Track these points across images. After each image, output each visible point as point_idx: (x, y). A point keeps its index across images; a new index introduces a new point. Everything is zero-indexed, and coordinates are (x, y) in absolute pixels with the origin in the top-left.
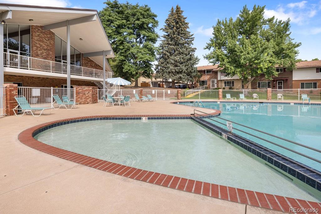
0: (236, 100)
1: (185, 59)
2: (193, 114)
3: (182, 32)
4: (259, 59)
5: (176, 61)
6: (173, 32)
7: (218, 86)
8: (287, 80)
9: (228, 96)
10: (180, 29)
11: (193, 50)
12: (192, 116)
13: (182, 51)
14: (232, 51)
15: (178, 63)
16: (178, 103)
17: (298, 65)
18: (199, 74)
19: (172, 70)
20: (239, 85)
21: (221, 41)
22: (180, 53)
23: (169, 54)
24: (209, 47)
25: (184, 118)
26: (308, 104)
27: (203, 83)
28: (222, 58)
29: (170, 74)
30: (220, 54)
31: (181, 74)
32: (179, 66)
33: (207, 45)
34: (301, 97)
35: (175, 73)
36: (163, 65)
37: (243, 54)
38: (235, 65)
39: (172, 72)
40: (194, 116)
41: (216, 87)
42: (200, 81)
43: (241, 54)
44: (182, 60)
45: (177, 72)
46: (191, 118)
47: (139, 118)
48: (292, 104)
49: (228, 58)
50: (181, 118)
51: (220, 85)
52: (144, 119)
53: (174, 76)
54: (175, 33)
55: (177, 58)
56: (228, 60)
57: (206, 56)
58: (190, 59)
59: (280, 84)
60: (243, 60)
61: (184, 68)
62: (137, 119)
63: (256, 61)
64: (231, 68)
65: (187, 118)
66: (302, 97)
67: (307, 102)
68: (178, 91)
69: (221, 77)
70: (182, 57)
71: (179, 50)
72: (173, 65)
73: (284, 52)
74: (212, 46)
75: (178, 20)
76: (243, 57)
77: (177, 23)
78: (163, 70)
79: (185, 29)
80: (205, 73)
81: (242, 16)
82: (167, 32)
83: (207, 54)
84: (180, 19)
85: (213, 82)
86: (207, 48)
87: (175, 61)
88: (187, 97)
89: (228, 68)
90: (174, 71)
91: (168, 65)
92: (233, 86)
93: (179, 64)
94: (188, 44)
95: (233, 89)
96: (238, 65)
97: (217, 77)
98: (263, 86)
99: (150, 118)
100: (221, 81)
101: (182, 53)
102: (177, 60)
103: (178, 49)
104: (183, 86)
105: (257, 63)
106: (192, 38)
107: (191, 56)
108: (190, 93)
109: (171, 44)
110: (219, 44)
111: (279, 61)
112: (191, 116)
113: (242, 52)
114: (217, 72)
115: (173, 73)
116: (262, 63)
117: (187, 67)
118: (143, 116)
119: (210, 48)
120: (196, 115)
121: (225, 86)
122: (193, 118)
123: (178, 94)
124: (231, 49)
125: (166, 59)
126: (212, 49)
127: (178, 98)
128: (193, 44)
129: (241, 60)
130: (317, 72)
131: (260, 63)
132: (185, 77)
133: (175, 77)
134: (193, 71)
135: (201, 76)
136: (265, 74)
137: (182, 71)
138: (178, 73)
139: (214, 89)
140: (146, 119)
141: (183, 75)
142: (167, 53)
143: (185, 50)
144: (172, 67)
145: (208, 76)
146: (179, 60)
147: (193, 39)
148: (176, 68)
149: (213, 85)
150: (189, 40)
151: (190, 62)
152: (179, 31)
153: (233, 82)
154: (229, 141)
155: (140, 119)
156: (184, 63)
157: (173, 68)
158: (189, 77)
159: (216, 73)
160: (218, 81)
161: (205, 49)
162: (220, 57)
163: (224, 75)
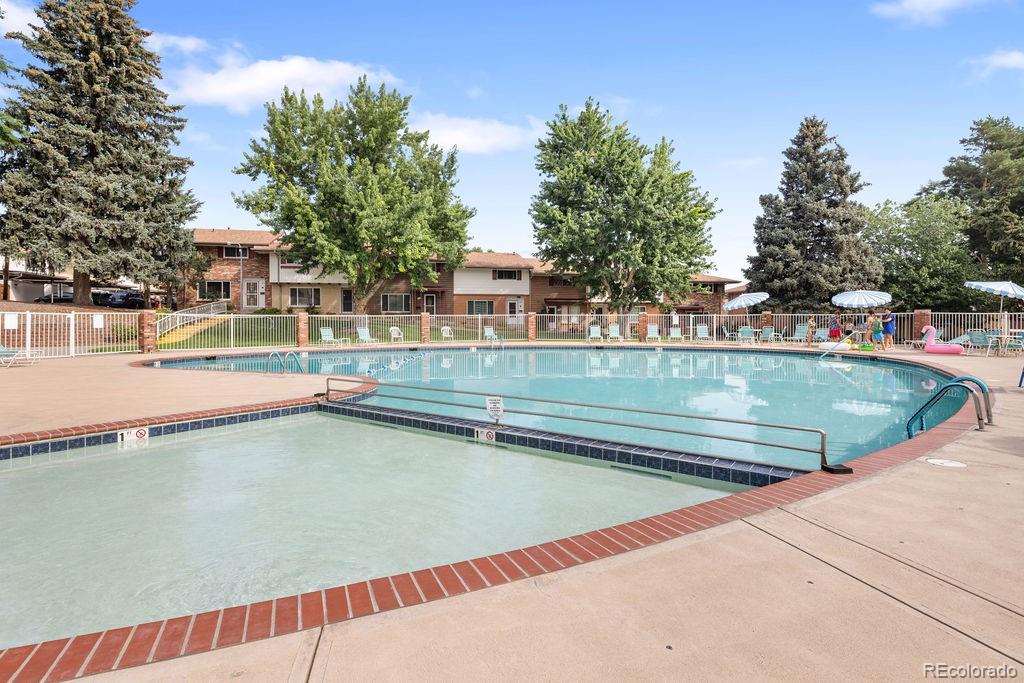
0: (349, 346)
1: (145, 194)
2: (323, 395)
3: (133, 83)
4: (401, 234)
5: (106, 195)
6: (86, 68)
7: (269, 303)
8: (443, 292)
9: (327, 333)
10: (124, 67)
11: (180, 166)
12: (321, 401)
13: (132, 161)
14: (332, 199)
15: (115, 206)
16: (158, 364)
17: (471, 259)
18: (200, 255)
19: (81, 229)
20: (334, 303)
21: (294, 158)
22: (120, 166)
23: (62, 159)
24: (254, 169)
25: (295, 411)
26: (499, 348)
27: (216, 289)
28: (305, 215)
29: (72, 246)
30: (298, 201)
31: (130, 249)
32: (119, 218)
33: (246, 162)
34: (483, 333)
35: (97, 241)
36: (26, 201)
37: (364, 213)
38: (339, 242)
39: (84, 239)
40: (327, 399)
41: (262, 303)
42: (202, 284)
43: (360, 214)
44: (134, 196)
45: (105, 238)
46: (320, 408)
47: (105, 436)
48: (474, 350)
49: (321, 217)
50: (286, 413)
51: (275, 298)
52: (131, 440)
53: (90, 253)
54: (99, 79)
55: (111, 183)
56: (321, 223)
57: (244, 199)
58: (166, 198)
59: (430, 302)
60: (364, 231)
61: (143, 230)
62: (94, 441)
63: (396, 239)
64: (331, 251)
65: (305, 410)
66: (486, 334)
67: (498, 344)
68: (141, 318)
69: (279, 273)
70: (135, 182)
71: (115, 150)
72: (88, 210)
73: (449, 224)
74: (263, 167)
75: (112, 30)
76: (366, 222)
77: (105, 38)
78: (27, 225)
79: (143, 73)
80: (220, 255)
81: (356, 104)
82: (52, 61)
83: (249, 192)
84: (118, 27)
85: (252, 288)
86: (247, 170)
87: (95, 192)
88: (165, 340)
89: (322, 247)
90: (92, 233)
91: (58, 204)
92: (318, 302)
93: (116, 209)
94: (157, 137)
95: (317, 313)
96: (351, 244)
97: (268, 273)
98: (395, 306)
99: (161, 429)
100: (281, 285)
101: (134, 168)
102: (112, 193)
103: (114, 145)
104: (122, 297)
105: (398, 244)
106: (173, 120)
107: (172, 184)
108: (175, 328)
109: (76, 118)
110: (288, 167)
111: (438, 246)
112: (318, 399)
113: (362, 208)
114: (268, 255)
115: (87, 243)
116: (409, 246)
117: (152, 224)
118: (122, 425)
119: (257, 172)
120: (333, 394)
121: (294, 302)
122: (324, 406)
123: (141, 327)
124: (330, 194)
125: (44, 177)
126: (263, 179)
127: (142, 347)
128: (178, 143)
129: (361, 229)
130: (494, 278)
131: (404, 245)
132: (147, 264)
133: (96, 261)
134: (181, 243)
135: (209, 263)
136: (411, 274)
137: (134, 238)
138: (114, 243)
139: (255, 313)
140: (140, 435)
141: (138, 257)
142: (53, 152)
143: (146, 157)
144: (78, 217)
145: (234, 268)
146: (120, 194)
147: (178, 124)
148: (104, 223)
149: (253, 300)
150: (160, 122)
151: (168, 210)
152: (116, 73)
153: (317, 291)
154: (499, 444)
155: (111, 439)
156: (142, 209)
157: (87, 221)
158: (162, 265)
159: (263, 258)
160: (269, 287)
161: (239, 172)
162: (300, 210)
163: (294, 267)
